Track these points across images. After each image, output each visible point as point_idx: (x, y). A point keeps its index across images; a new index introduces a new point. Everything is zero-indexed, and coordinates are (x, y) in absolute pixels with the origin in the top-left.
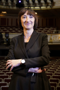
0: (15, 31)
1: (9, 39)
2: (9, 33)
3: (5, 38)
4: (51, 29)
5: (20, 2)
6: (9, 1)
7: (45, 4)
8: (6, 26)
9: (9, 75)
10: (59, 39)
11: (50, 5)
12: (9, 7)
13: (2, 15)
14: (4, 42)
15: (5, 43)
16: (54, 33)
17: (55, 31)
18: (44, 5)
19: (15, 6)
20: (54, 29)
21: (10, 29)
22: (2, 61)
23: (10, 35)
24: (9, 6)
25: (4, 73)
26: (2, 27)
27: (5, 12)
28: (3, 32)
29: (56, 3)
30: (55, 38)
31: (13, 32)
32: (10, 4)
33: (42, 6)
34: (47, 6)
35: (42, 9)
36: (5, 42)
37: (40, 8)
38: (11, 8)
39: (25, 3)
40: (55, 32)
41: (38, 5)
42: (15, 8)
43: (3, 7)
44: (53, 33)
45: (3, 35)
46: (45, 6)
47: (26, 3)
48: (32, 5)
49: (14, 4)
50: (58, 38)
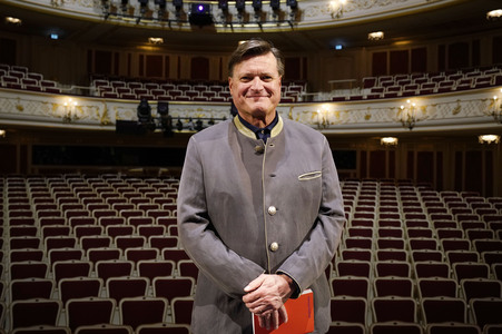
0: (188, 94)
1: (171, 118)
2: (169, 99)
3: (159, 115)
4: (292, 89)
5: (201, 8)
6: (170, 7)
7: (274, 16)
8: (163, 78)
9: (164, 227)
10: (313, 117)
11: (289, 18)
12: (169, 25)
13: (150, 48)
14: (154, 127)
15: (157, 130)
16: (300, 99)
17: (304, 93)
18: (271, 18)
19: (186, 22)
20: (299, 89)
21: (172, 88)
22: (150, 183)
23: (170, 107)
24: (170, 21)
25: (153, 218)
26: (150, 82)
27: (158, 39)
28: (151, 99)
29: (307, 13)
30: (302, 114)
31: (181, 96)
32: (172, 16)
33: (265, 22)
34: (281, 21)
35: (265, 30)
36: (159, 128)
37: (261, 27)
38: (175, 26)
39: (216, 12)
40: (304, 97)
41: (254, 20)
42: (187, 26)
43: (150, 24)
44: (296, 102)
45: (152, 106)
46: (274, 22)
47: (220, 11)
48: (235, 19)
49: (185, 14)
50: (310, 115)
